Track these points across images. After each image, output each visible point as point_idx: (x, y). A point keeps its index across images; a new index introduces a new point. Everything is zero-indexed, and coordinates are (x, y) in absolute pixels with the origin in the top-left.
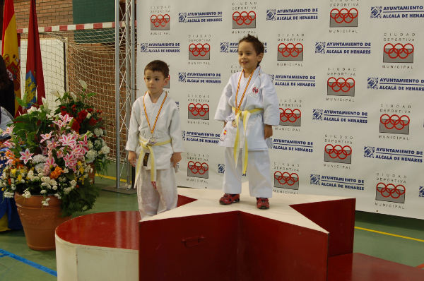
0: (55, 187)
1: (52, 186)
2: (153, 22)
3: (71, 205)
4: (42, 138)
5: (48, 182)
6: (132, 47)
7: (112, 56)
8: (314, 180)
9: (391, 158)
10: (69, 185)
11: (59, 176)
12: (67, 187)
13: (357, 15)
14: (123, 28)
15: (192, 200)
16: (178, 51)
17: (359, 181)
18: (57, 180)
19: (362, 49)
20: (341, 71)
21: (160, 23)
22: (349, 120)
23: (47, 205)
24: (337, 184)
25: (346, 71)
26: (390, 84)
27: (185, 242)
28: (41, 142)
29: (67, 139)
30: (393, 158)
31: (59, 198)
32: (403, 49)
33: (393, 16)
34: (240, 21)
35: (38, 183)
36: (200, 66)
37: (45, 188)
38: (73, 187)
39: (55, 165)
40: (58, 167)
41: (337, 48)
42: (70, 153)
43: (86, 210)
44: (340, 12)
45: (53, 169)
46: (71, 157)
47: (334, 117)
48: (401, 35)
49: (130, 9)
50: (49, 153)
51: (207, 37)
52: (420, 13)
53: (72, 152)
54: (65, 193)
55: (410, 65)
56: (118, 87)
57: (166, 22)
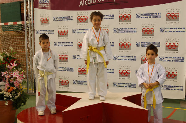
0: (11, 97)
1: (9, 96)
2: (42, 21)
3: (18, 104)
4: (2, 74)
5: (7, 94)
6: (32, 32)
7: (24, 36)
8: (115, 85)
10: (17, 95)
11: (12, 91)
12: (16, 96)
13: (131, 17)
14: (28, 24)
15: (79, 99)
16: (53, 33)
17: (134, 84)
18: (11, 93)
19: (133, 31)
20: (125, 40)
22: (129, 60)
23: (7, 105)
24: (125, 86)
25: (127, 40)
26: (145, 44)
27: (82, 119)
28: (2, 76)
29: (15, 74)
31: (13, 101)
32: (150, 30)
33: (145, 17)
34: (81, 20)
35: (3, 94)
36: (63, 39)
37: (6, 97)
38: (19, 96)
39: (10, 86)
40: (11, 87)
41: (123, 30)
42: (16, 80)
43: (23, 105)
44: (123, 16)
45: (9, 88)
46: (17, 82)
47: (122, 59)
48: (149, 25)
49: (31, 16)
50: (7, 81)
51: (66, 27)
52: (156, 16)
53: (17, 80)
54: (15, 99)
55: (153, 37)
56: (27, 49)
57: (48, 21)
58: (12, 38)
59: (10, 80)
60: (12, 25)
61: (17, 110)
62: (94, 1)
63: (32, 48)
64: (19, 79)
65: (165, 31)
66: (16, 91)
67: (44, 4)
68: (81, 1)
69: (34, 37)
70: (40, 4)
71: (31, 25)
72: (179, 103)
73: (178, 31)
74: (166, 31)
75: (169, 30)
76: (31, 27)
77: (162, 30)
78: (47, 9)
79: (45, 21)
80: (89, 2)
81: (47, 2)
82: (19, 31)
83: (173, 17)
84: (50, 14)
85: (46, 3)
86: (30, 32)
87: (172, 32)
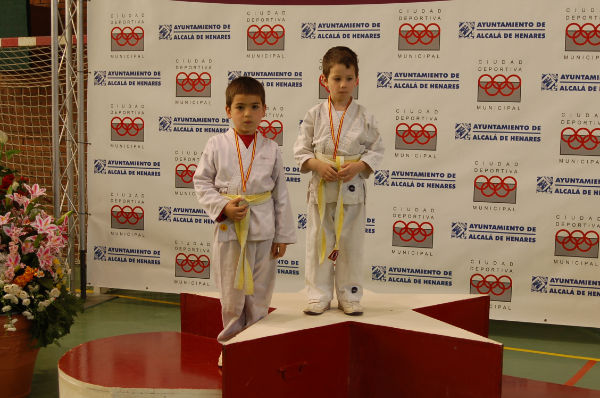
0: (26, 301)
1: (20, 301)
2: (115, 38)
3: (51, 329)
5: (13, 291)
6: (79, 77)
8: (377, 274)
9: (491, 238)
11: (28, 283)
12: (42, 300)
13: (439, 34)
14: (63, 47)
16: (158, 84)
17: (446, 273)
18: (25, 289)
19: (447, 82)
20: (416, 114)
21: (126, 40)
22: (429, 185)
23: (14, 329)
24: (412, 279)
25: (424, 114)
26: (488, 132)
29: (43, 223)
30: (494, 238)
31: (32, 317)
32: (507, 82)
33: (491, 36)
34: (260, 40)
36: (194, 107)
37: (8, 302)
38: (52, 299)
39: (23, 266)
40: (29, 269)
41: (409, 80)
42: (45, 246)
44: (413, 28)
45: (19, 272)
46: (47, 252)
47: (406, 181)
48: (503, 62)
49: (75, 19)
50: (13, 247)
51: (207, 63)
52: (529, 33)
53: (48, 244)
54: (40, 309)
55: (516, 105)
56: (56, 139)
57: (138, 39)
59: (24, 245)
61: (42, 349)
63: (76, 137)
64: (55, 241)
65: (559, 85)
66: (43, 285)
69: (85, 93)
74: (564, 85)
75: (573, 82)
76: (73, 57)
77: (547, 83)
79: (128, 40)
82: (21, 72)
83: (588, 36)
84: (147, 13)
86: (68, 78)
87: (583, 89)
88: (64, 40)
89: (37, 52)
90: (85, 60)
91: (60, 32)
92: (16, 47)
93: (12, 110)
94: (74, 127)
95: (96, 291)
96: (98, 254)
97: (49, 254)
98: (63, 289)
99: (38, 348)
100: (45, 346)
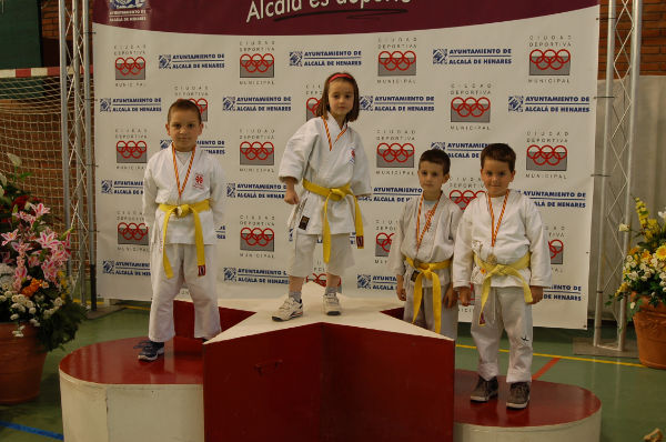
0: (32, 310)
1: (27, 309)
2: (119, 68)
3: (55, 335)
4: (3, 239)
5: (20, 301)
6: (86, 104)
7: (57, 118)
8: (362, 283)
10: (51, 306)
11: (35, 293)
12: (48, 308)
13: (415, 60)
14: (71, 76)
16: (158, 110)
18: (32, 299)
19: (424, 105)
20: (395, 134)
23: (22, 335)
25: (403, 134)
26: (461, 150)
28: (3, 244)
29: (47, 238)
31: (38, 325)
32: (477, 104)
33: (462, 62)
35: (9, 302)
37: (16, 310)
38: (56, 308)
39: (29, 278)
40: (34, 280)
41: (389, 104)
42: (49, 260)
45: (26, 284)
46: (51, 265)
47: (388, 196)
48: (474, 86)
49: (82, 50)
50: (20, 260)
51: (203, 90)
52: (496, 58)
53: (52, 258)
54: (46, 317)
55: (486, 125)
56: (66, 162)
57: (140, 68)
58: (7, 124)
59: (30, 259)
60: (11, 79)
61: (49, 353)
62: (296, 5)
64: (58, 255)
65: (524, 106)
66: (49, 294)
67: (126, 10)
68: (253, 5)
69: (93, 120)
70: (115, 9)
71: (82, 80)
72: (571, 342)
73: (566, 106)
74: (529, 106)
75: (537, 104)
76: (81, 87)
78: (139, 28)
79: (130, 70)
80: (280, 8)
81: (139, 6)
82: (35, 100)
83: (550, 61)
84: (149, 44)
85: (136, 8)
86: (76, 105)
87: (546, 109)
88: (72, 70)
89: (49, 81)
90: (92, 89)
91: (68, 63)
92: (29, 77)
93: (28, 137)
94: (83, 152)
95: (106, 303)
96: (107, 267)
97: (53, 267)
98: (67, 299)
99: (45, 352)
100: (51, 350)
